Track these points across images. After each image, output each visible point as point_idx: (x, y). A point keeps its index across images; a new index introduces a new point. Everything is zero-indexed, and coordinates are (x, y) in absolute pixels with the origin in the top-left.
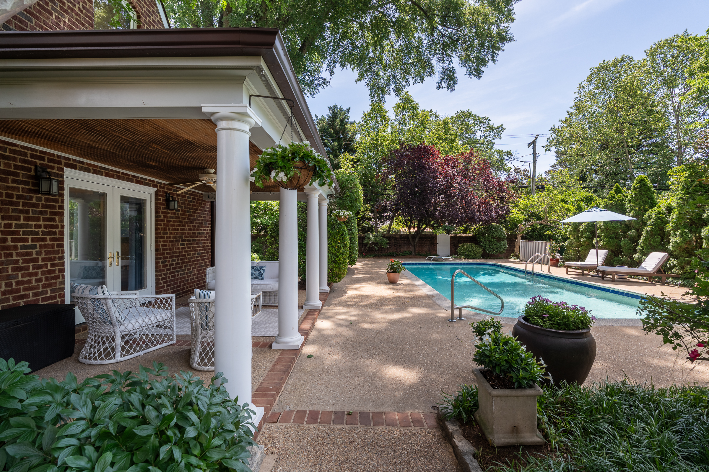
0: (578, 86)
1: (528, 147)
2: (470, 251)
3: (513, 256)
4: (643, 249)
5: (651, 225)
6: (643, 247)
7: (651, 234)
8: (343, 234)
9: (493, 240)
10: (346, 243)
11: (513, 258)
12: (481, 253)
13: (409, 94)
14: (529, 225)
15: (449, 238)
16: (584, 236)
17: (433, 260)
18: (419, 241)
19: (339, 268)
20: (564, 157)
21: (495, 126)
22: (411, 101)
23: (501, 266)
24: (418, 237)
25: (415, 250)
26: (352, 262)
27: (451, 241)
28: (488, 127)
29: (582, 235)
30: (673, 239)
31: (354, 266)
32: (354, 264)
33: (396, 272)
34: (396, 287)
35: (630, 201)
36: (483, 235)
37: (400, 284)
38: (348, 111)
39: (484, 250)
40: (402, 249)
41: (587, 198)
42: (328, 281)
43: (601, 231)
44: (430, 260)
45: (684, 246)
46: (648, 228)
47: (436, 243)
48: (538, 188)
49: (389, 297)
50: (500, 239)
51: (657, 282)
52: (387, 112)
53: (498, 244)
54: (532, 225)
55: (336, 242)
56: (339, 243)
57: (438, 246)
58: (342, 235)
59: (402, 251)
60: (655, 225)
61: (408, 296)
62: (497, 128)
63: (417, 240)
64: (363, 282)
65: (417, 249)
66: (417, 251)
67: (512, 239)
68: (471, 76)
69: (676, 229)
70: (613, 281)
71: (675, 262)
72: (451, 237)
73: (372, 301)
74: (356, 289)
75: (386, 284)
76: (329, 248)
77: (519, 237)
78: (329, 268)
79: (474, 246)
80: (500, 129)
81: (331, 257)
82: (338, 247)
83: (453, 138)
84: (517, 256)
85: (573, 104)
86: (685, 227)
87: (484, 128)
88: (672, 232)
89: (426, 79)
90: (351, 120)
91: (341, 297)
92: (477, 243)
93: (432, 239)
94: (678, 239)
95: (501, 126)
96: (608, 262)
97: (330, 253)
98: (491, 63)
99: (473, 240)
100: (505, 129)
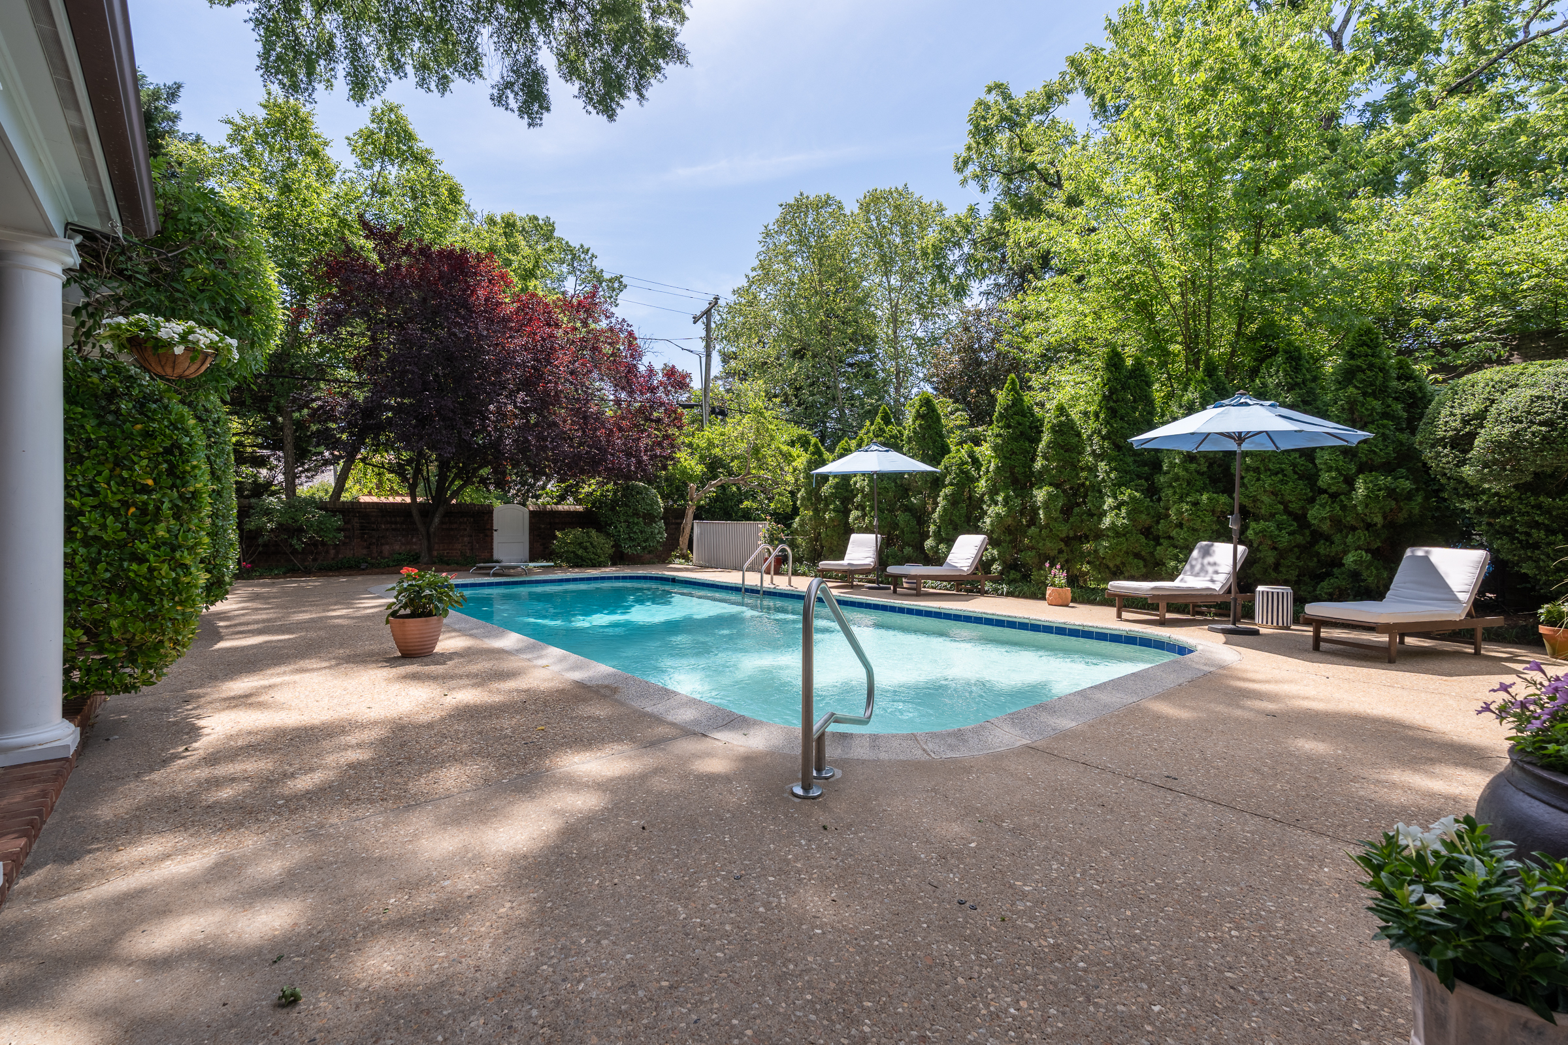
0: (763, 229)
1: (695, 322)
2: (586, 549)
3: (677, 557)
4: (939, 531)
5: (951, 484)
6: (939, 527)
7: (953, 501)
8: (176, 445)
9: (636, 520)
10: (195, 494)
11: (677, 561)
12: (611, 551)
13: (402, 112)
14: (712, 486)
15: (527, 516)
16: (832, 507)
17: (495, 575)
18: (442, 523)
19: (153, 618)
20: (733, 363)
21: (606, 276)
22: (409, 137)
23: (674, 580)
24: (441, 510)
25: (430, 550)
26: (216, 589)
27: (531, 523)
28: (591, 272)
29: (827, 505)
30: (992, 510)
31: (219, 607)
32: (222, 597)
33: (430, 614)
34: (439, 669)
35: (910, 439)
36: (613, 509)
37: (445, 658)
38: (173, 93)
39: (616, 546)
40: (386, 549)
41: (800, 438)
42: (69, 686)
43: (864, 496)
44: (488, 575)
45: (1009, 521)
46: (947, 490)
47: (491, 530)
48: (713, 411)
49: (424, 718)
50: (650, 518)
51: (968, 591)
52: (326, 144)
53: (648, 530)
54: (722, 486)
55: (123, 482)
56: (145, 490)
57: (497, 538)
58: (168, 451)
59: (386, 553)
60: (957, 484)
61: (497, 699)
62: (610, 281)
63: (437, 520)
64: (268, 666)
65: (436, 547)
66: (435, 553)
67: (674, 518)
68: (590, 108)
69: (993, 491)
70: (918, 594)
71: (995, 552)
72: (533, 514)
73: (353, 756)
74: (242, 701)
75: (392, 662)
76: (71, 517)
77: (690, 513)
78: (71, 623)
79: (593, 533)
80: (616, 285)
81: (94, 563)
82: (143, 510)
83: (530, 266)
84: (686, 558)
85: (756, 263)
86: (1006, 488)
87: (582, 272)
88: (986, 498)
89: (458, 84)
90: (182, 127)
91: (165, 762)
92: (601, 527)
93: (481, 519)
94: (1000, 509)
95: (618, 279)
96: (883, 559)
97: (87, 542)
98: (633, 95)
99: (587, 519)
100: (625, 286)
